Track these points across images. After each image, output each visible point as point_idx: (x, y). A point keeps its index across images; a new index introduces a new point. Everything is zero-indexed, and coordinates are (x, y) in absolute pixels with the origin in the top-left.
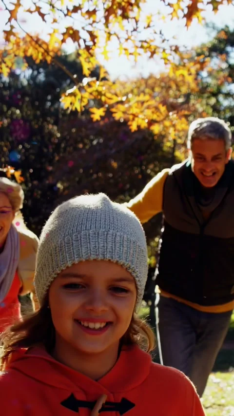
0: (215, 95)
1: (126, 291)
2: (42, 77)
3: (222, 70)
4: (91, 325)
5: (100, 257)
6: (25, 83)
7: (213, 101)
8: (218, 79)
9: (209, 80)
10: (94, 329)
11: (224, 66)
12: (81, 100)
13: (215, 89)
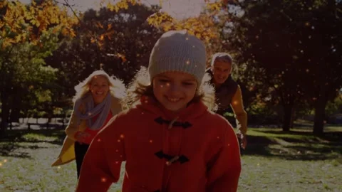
0: (222, 27)
1: (191, 84)
2: (135, 18)
3: (226, 15)
4: (172, 100)
5: (178, 70)
6: (126, 21)
7: (220, 30)
8: (223, 19)
9: (219, 20)
10: (173, 102)
11: (227, 13)
12: (158, 20)
13: (221, 24)
